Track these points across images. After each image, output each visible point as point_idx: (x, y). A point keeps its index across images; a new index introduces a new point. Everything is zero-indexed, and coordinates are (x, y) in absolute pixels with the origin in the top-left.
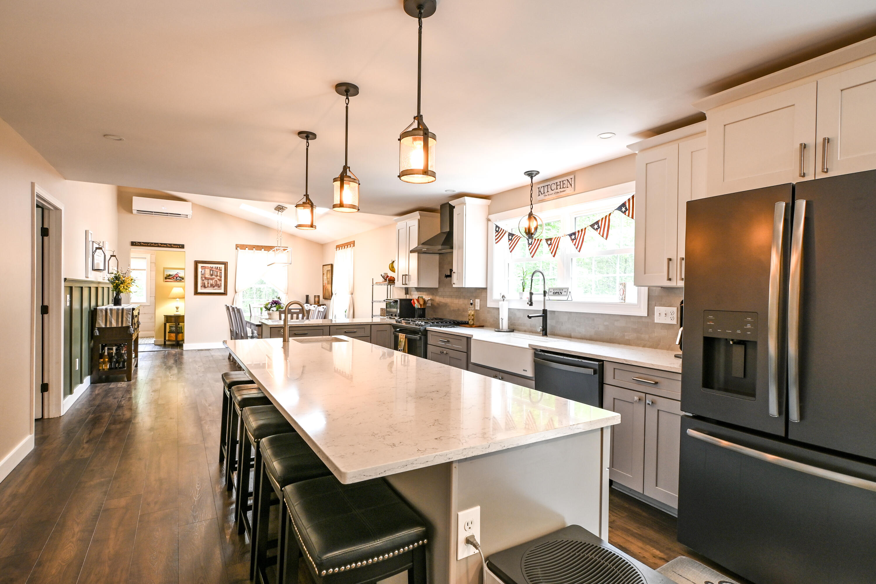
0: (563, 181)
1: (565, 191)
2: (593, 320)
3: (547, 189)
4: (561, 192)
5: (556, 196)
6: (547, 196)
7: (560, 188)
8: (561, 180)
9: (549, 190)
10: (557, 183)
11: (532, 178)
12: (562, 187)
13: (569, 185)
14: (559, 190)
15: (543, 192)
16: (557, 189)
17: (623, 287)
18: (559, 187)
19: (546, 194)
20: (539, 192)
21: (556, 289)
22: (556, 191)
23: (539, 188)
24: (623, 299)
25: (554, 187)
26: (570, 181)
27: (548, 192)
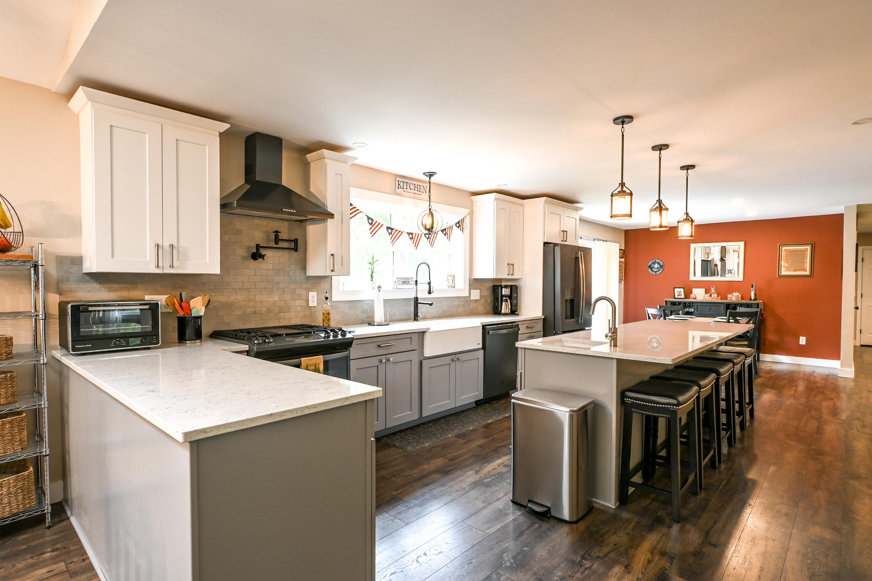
0: (420, 186)
1: (421, 195)
2: (441, 302)
3: (406, 186)
4: (418, 194)
5: (414, 196)
6: (406, 192)
7: (418, 191)
8: (419, 184)
9: (408, 187)
10: (415, 184)
11: (430, 177)
12: (419, 190)
13: (424, 192)
14: (416, 192)
15: (402, 187)
16: (415, 190)
17: (452, 278)
18: (416, 189)
19: (406, 190)
20: (399, 185)
21: (404, 278)
22: (413, 191)
23: (399, 181)
24: (453, 286)
25: (412, 187)
26: (425, 188)
27: (407, 189)
